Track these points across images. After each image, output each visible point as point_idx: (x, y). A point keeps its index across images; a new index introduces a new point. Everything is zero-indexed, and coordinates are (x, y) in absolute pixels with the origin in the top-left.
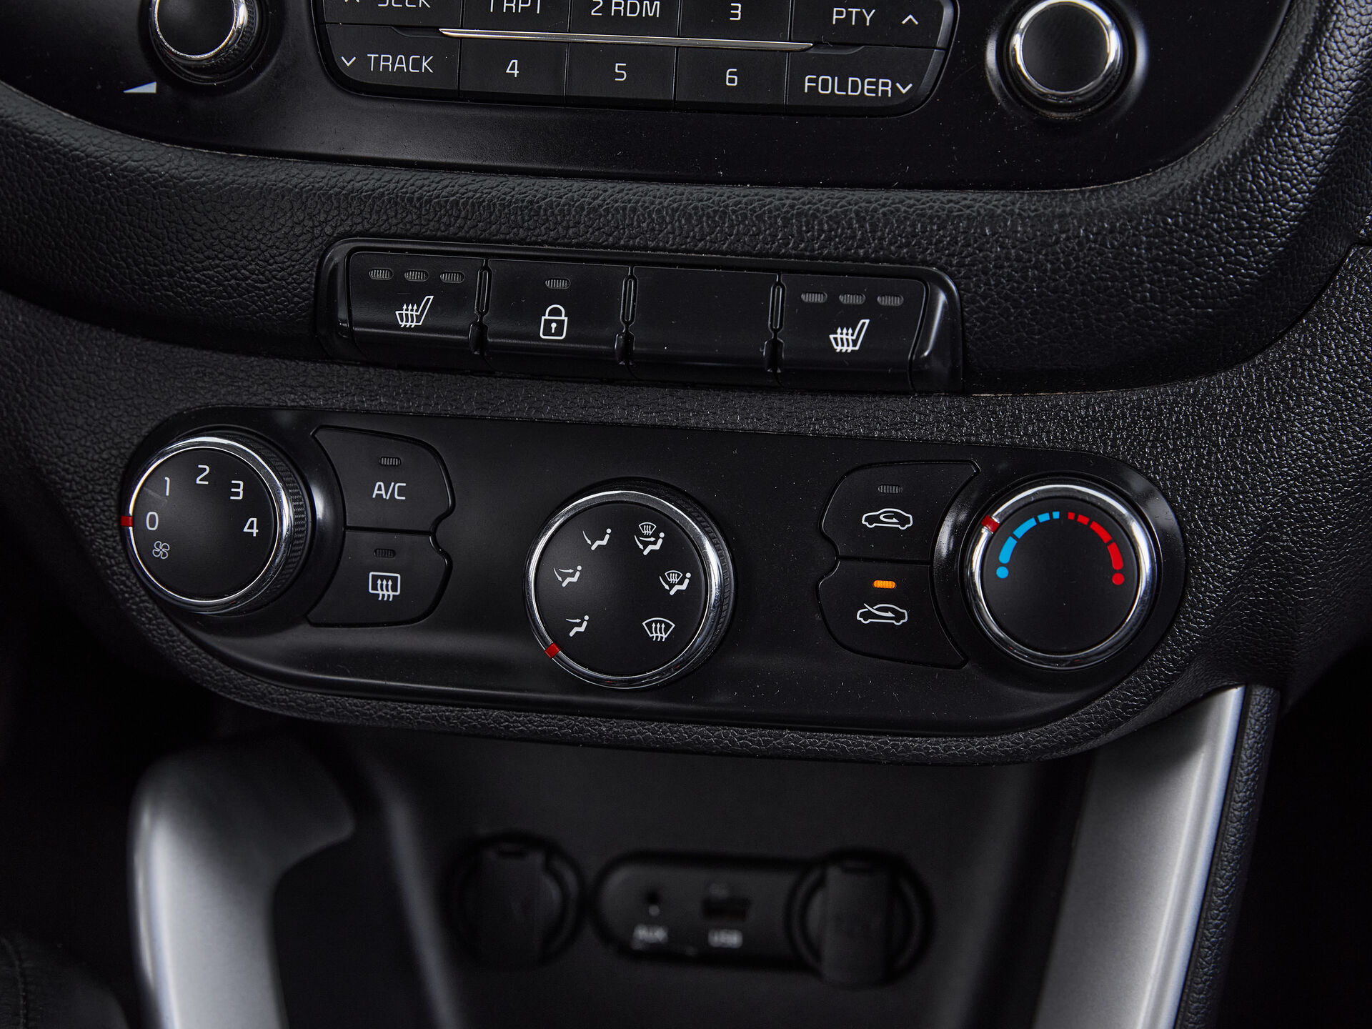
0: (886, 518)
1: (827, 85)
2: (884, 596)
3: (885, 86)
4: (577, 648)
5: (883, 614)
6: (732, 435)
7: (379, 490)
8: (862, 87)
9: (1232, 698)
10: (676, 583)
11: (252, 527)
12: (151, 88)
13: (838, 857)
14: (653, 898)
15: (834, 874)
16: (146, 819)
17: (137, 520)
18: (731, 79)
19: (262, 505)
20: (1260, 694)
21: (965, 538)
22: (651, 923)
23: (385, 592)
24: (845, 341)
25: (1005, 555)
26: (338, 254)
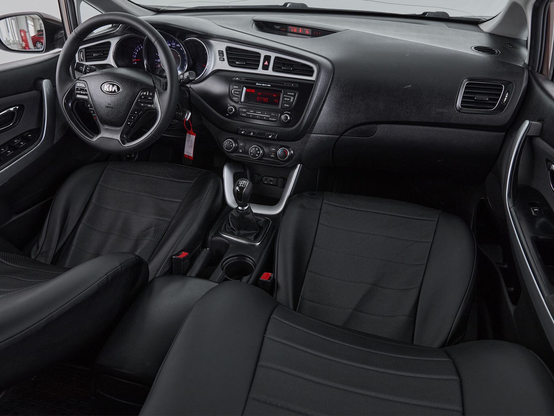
0: (273, 149)
2: (273, 155)
4: (252, 156)
7: (240, 144)
9: (299, 165)
10: (258, 152)
11: (232, 146)
12: (228, 115)
13: (280, 177)
14: (266, 179)
15: (280, 179)
16: (225, 166)
17: (224, 145)
18: (265, 118)
19: (232, 144)
20: (301, 165)
22: (266, 181)
23: (240, 151)
24: (270, 137)
26: (239, 128)
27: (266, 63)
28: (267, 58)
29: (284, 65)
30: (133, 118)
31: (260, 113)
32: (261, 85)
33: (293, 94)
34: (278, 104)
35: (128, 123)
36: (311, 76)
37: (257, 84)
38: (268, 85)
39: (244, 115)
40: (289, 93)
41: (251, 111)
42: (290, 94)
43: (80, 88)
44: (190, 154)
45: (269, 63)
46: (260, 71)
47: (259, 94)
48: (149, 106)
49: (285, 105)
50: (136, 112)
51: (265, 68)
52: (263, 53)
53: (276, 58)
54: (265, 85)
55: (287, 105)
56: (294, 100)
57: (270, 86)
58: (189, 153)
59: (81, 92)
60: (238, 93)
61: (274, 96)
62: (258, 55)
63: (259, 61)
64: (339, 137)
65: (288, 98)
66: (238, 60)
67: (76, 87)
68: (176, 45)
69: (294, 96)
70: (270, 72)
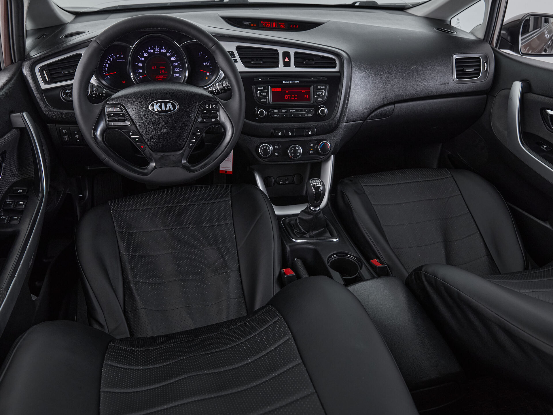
0: (311, 145)
1: (306, 115)
2: (312, 151)
3: (310, 115)
4: (293, 156)
5: (312, 152)
6: (300, 140)
7: (276, 147)
8: (309, 115)
10: (299, 151)
11: (269, 150)
12: (257, 119)
14: (281, 179)
15: (295, 175)
17: (260, 151)
18: (300, 115)
20: (334, 155)
21: (318, 147)
22: (281, 182)
23: (277, 154)
24: (310, 133)
25: (321, 147)
26: (273, 130)
27: (287, 60)
28: (286, 55)
29: (304, 59)
30: (195, 137)
31: (294, 111)
32: (288, 82)
33: (324, 87)
34: (309, 99)
35: (190, 145)
36: (335, 67)
37: (284, 82)
38: (296, 82)
39: (276, 116)
40: (319, 87)
41: (284, 111)
42: (321, 87)
43: (112, 114)
44: (229, 169)
45: (289, 59)
46: (281, 68)
47: (287, 92)
48: (213, 120)
49: (318, 99)
50: (199, 131)
51: (286, 64)
52: (281, 50)
53: (296, 53)
54: (293, 82)
55: (321, 99)
56: (325, 93)
57: (298, 82)
58: (226, 168)
59: (116, 119)
60: (265, 94)
61: (303, 91)
62: (276, 52)
63: (278, 58)
64: (364, 122)
65: (320, 92)
66: (252, 59)
67: (106, 113)
68: (160, 51)
69: (325, 89)
70: (292, 68)
